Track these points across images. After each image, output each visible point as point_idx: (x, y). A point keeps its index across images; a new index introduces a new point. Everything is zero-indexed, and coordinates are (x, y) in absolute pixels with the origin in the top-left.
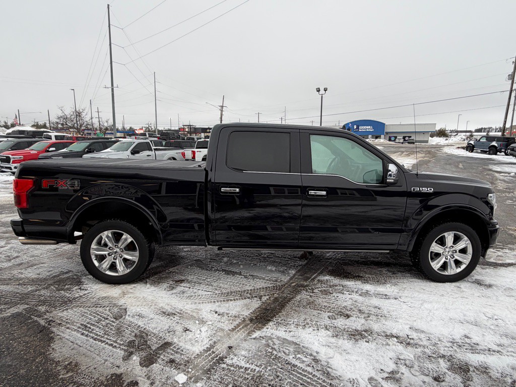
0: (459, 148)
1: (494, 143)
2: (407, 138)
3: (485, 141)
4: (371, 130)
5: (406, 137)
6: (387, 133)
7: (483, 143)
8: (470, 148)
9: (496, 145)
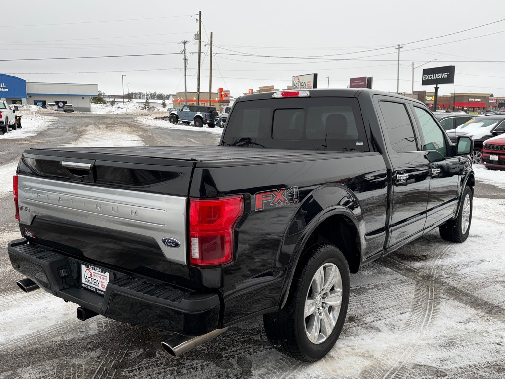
0: (156, 118)
1: (199, 114)
2: (61, 104)
3: (188, 110)
4: (4, 90)
5: (59, 102)
6: (30, 96)
7: (187, 113)
8: (174, 119)
9: (201, 115)
